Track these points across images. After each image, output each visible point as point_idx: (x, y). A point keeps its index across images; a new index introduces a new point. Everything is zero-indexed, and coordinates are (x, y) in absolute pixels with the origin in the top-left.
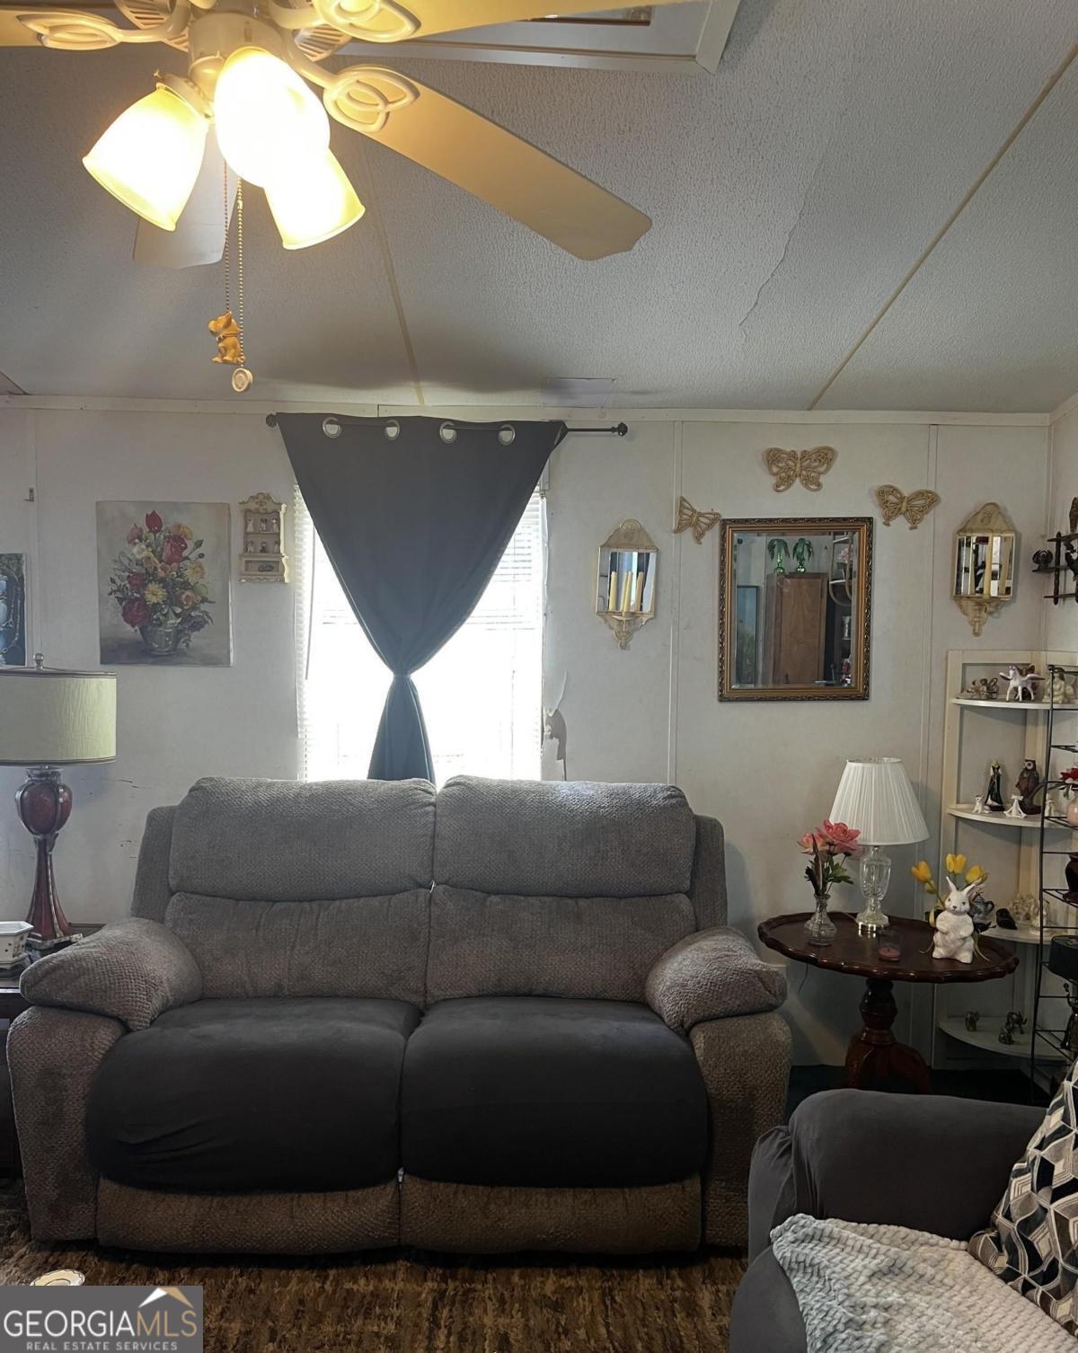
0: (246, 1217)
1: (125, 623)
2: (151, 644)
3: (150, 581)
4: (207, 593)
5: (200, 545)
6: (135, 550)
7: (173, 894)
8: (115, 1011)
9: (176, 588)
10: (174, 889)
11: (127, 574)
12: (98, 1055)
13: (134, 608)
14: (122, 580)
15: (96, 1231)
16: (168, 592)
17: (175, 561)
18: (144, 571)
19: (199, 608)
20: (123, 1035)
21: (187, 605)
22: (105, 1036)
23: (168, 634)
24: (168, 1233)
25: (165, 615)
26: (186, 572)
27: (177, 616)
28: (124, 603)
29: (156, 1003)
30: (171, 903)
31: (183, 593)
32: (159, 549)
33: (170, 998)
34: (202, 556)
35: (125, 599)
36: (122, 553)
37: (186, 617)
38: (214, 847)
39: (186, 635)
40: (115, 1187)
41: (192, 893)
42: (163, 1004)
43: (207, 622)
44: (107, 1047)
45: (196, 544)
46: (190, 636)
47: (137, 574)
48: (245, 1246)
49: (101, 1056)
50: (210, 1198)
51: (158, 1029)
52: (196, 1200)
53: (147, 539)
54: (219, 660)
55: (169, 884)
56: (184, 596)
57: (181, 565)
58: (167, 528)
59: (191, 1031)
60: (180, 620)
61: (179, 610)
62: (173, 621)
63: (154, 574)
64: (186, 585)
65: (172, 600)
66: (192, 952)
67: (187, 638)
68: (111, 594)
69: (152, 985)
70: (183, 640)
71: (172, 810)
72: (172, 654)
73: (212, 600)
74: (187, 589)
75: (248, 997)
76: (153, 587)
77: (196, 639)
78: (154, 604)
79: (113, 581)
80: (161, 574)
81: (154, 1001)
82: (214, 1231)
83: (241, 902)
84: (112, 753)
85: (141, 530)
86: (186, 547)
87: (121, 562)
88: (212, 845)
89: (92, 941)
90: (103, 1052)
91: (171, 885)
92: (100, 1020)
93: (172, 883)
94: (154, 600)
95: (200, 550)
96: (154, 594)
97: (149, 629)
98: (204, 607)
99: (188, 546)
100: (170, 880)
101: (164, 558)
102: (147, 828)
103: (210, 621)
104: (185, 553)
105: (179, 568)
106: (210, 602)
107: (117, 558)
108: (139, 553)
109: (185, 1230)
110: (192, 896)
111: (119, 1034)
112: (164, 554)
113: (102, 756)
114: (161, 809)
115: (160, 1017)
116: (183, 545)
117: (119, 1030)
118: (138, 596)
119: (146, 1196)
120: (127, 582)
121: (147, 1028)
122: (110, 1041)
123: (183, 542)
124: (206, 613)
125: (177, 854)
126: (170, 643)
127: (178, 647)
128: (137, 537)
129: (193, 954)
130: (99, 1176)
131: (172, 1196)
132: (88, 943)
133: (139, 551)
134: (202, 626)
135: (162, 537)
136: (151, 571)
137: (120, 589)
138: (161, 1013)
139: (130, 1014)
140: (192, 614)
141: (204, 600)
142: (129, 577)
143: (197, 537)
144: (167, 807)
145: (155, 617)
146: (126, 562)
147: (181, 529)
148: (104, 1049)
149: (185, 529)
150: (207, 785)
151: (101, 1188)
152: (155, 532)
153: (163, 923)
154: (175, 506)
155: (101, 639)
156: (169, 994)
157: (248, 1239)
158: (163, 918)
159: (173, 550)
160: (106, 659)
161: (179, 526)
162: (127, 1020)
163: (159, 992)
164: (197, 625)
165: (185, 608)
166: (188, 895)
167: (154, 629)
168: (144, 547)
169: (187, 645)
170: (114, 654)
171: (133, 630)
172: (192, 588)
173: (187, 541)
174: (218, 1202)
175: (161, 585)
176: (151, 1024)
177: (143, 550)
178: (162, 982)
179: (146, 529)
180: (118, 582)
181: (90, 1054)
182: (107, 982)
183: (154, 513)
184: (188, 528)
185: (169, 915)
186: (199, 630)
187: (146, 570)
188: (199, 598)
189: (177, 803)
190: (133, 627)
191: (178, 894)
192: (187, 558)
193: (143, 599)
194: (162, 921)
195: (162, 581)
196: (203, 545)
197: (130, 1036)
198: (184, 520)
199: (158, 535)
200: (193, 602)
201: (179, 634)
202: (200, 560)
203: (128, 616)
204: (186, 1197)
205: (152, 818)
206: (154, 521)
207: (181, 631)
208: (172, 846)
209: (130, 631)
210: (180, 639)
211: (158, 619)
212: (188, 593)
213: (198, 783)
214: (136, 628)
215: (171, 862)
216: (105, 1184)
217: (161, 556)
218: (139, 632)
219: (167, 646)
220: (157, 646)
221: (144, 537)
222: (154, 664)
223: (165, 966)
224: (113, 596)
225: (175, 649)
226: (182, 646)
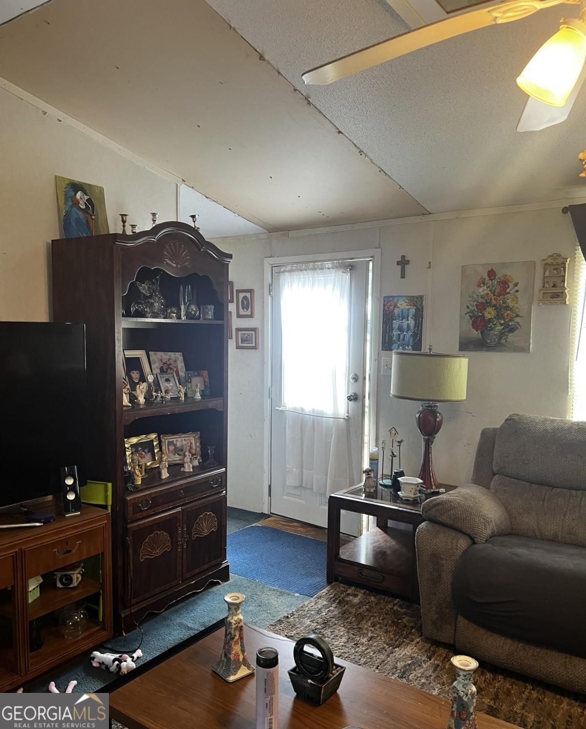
0: (537, 659)
1: (473, 330)
2: (486, 341)
3: (488, 306)
4: (519, 312)
5: (517, 285)
6: (481, 290)
7: (494, 475)
8: (468, 531)
9: (501, 310)
10: (495, 472)
11: (475, 303)
12: (459, 552)
13: (479, 322)
14: (473, 306)
15: (455, 641)
16: (497, 312)
17: (502, 295)
18: (485, 301)
19: (514, 320)
20: (471, 545)
21: (507, 319)
22: (463, 543)
23: (495, 335)
24: (494, 654)
25: (495, 325)
26: (508, 301)
27: (501, 325)
28: (473, 319)
29: (488, 532)
30: (494, 479)
31: (505, 312)
32: (494, 289)
33: (495, 530)
34: (517, 291)
35: (473, 316)
36: (474, 292)
37: (506, 325)
38: (520, 452)
39: (505, 335)
40: (466, 621)
41: (505, 476)
42: (492, 533)
43: (518, 328)
44: (464, 549)
45: (514, 285)
46: (507, 336)
47: (481, 303)
48: (536, 675)
49: (461, 553)
50: (517, 642)
51: (490, 545)
52: (509, 641)
53: (487, 284)
54: (525, 349)
55: (492, 469)
56: (506, 314)
57: (505, 297)
58: (499, 277)
59: (510, 550)
60: (503, 327)
61: (502, 322)
62: (499, 328)
63: (490, 303)
64: (507, 308)
65: (499, 316)
66: (506, 508)
67: (506, 337)
68: (466, 314)
69: (487, 522)
70: (503, 338)
71: (495, 430)
72: (498, 346)
73: (522, 316)
74: (507, 310)
75: (537, 538)
76: (488, 309)
77: (511, 337)
78: (489, 319)
79: (468, 307)
80: (494, 302)
81: (488, 530)
82: (519, 661)
83: (534, 485)
84: (465, 398)
85: (485, 279)
86: (509, 287)
87: (473, 297)
88: (518, 451)
89: (455, 493)
90: (462, 551)
91: (494, 470)
92: (461, 534)
93: (495, 469)
94: (489, 316)
95: (516, 288)
96: (490, 313)
97: (486, 332)
98: (517, 320)
99: (510, 286)
100: (493, 467)
101: (496, 294)
102: (481, 438)
103: (520, 328)
104: (508, 291)
105: (504, 298)
106: (520, 317)
107: (471, 295)
108: (483, 291)
109: (503, 655)
110: (505, 477)
111: (470, 544)
112: (496, 291)
113: (459, 399)
114: (488, 429)
115: (490, 539)
116: (507, 286)
117: (469, 541)
118: (481, 314)
119: (482, 631)
120: (475, 307)
121: (484, 543)
122: (465, 547)
123: (507, 284)
124: (518, 323)
125: (498, 454)
126: (497, 340)
127: (501, 342)
128: (483, 283)
129: (506, 509)
130: (457, 614)
131: (496, 635)
132: (453, 494)
133: (482, 291)
134: (515, 330)
135: (496, 282)
136: (488, 301)
137: (472, 312)
138: (491, 537)
139: (476, 535)
140: (510, 324)
141: (517, 316)
142: (476, 304)
143: (515, 281)
144: (492, 428)
145: (489, 326)
146: (475, 296)
147: (507, 278)
148: (462, 549)
149: (509, 277)
150: (516, 418)
151: (458, 620)
152: (492, 280)
153: (489, 489)
154: (504, 265)
155: (460, 338)
156: (495, 528)
157: (538, 671)
158: (489, 487)
159: (502, 289)
160: (462, 348)
161: (506, 276)
162: (474, 537)
163: (490, 526)
164: (512, 330)
165: (506, 320)
166: (503, 476)
167: (489, 332)
168: (486, 288)
169: (506, 341)
170: (466, 346)
171: (477, 333)
172: (511, 310)
173: (509, 284)
174: (522, 646)
175: (494, 308)
176: (486, 542)
177: (485, 290)
178: (491, 521)
179: (487, 278)
180: (471, 307)
181: (456, 551)
182: (464, 516)
183: (492, 269)
184: (510, 277)
185: (492, 486)
186: (513, 332)
187: (486, 300)
188: (515, 315)
189: (498, 426)
190: (477, 331)
191: (498, 475)
192: (509, 293)
193: (483, 316)
194: (488, 488)
195: (494, 306)
196: (519, 285)
197: (475, 546)
198: (508, 272)
199: (494, 281)
200: (511, 317)
201: (502, 334)
202: (517, 293)
203: (475, 326)
204: (503, 638)
205: (484, 433)
206: (492, 274)
207: (503, 333)
208: (495, 449)
209: (476, 334)
210: (502, 338)
211: (491, 327)
212: (508, 312)
213: (510, 416)
214: (479, 331)
215: (494, 458)
216: (460, 618)
217: (495, 292)
218: (480, 334)
219: (495, 341)
220: (489, 341)
221: (486, 283)
222: (487, 351)
223: (493, 512)
224: (467, 315)
225: (499, 343)
226: (503, 341)
